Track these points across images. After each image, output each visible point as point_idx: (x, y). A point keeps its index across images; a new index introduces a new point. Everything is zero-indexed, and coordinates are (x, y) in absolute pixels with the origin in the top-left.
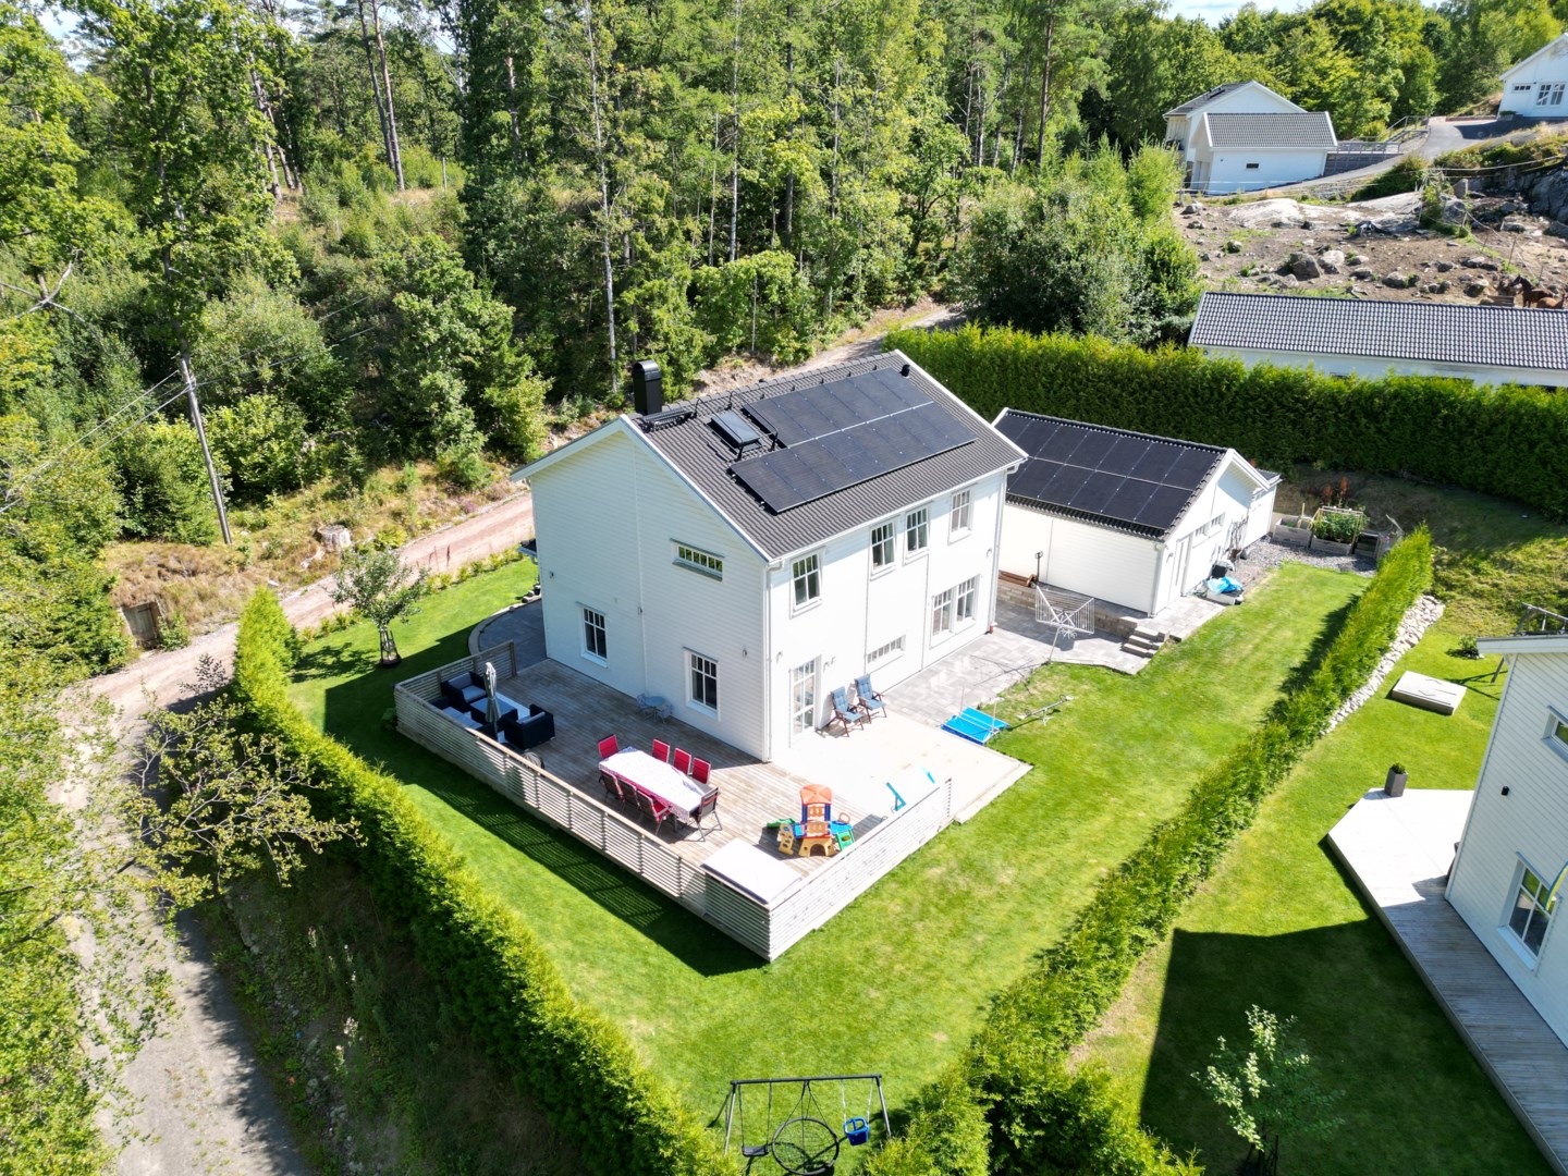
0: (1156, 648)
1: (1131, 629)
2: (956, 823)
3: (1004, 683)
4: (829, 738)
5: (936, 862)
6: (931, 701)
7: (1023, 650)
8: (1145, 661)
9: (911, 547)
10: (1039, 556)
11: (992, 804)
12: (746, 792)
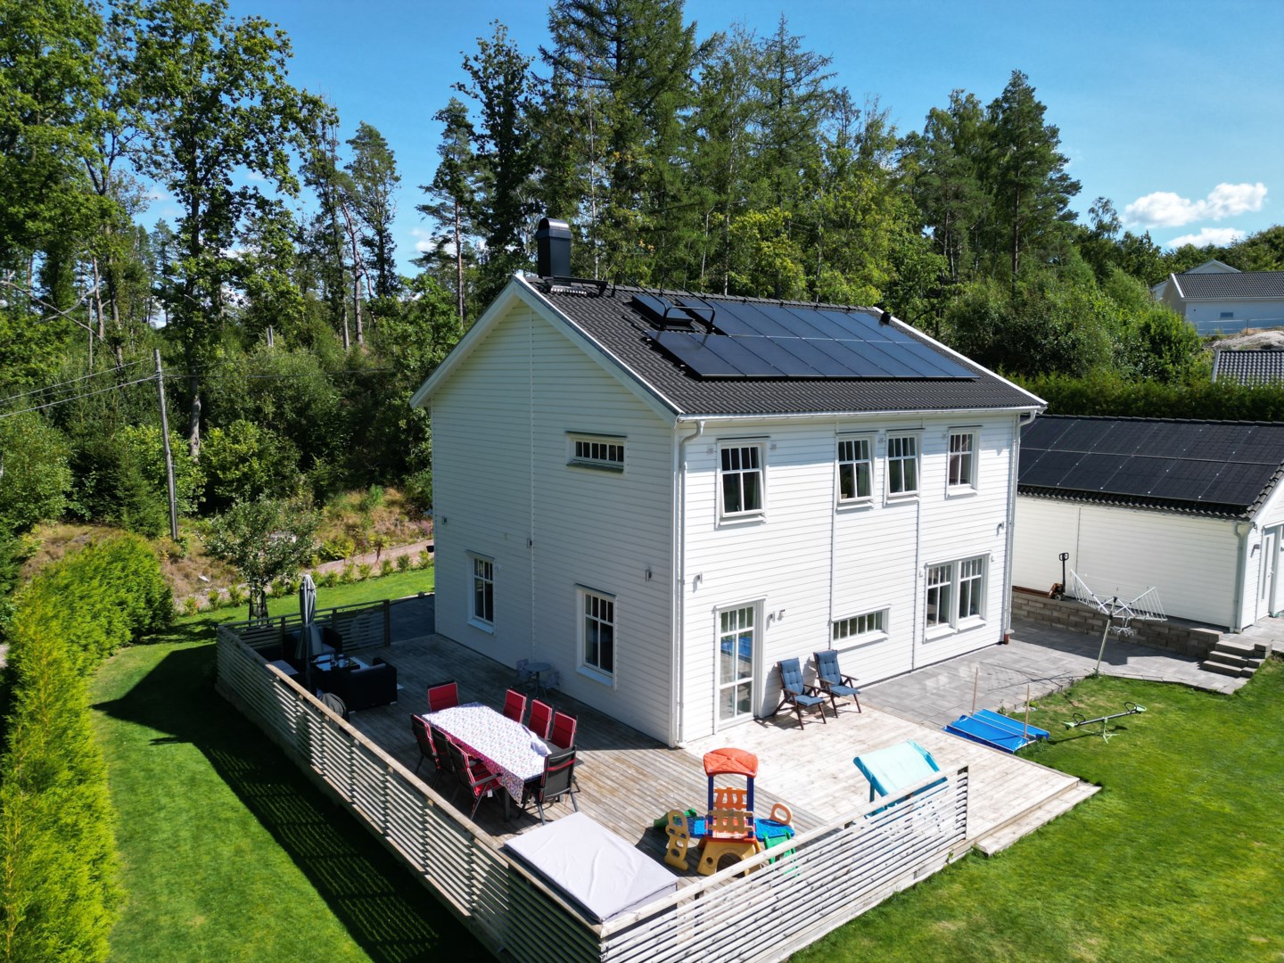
0: (1256, 665)
1: (1212, 642)
2: (978, 854)
3: (1036, 691)
4: (773, 730)
5: (946, 913)
6: (926, 702)
7: (1054, 661)
8: (1242, 682)
9: (895, 487)
10: (1064, 557)
11: (1040, 833)
12: (635, 780)
